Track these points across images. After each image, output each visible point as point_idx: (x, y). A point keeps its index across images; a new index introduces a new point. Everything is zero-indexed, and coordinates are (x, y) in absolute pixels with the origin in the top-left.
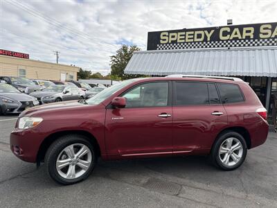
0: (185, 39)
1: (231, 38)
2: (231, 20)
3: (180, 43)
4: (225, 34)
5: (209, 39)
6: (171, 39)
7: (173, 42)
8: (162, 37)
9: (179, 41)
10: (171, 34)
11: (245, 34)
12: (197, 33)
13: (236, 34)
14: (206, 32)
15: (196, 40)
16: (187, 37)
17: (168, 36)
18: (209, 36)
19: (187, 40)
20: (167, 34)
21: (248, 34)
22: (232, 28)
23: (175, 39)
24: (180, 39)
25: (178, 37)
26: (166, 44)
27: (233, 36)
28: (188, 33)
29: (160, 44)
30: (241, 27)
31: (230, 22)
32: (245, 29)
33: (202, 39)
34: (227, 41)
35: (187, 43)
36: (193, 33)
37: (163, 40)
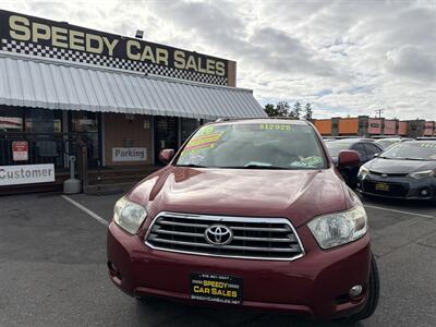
0: (68, 42)
1: (143, 60)
2: (142, 32)
3: (59, 49)
4: (134, 50)
5: (111, 53)
6: (37, 36)
7: (43, 43)
8: (13, 25)
9: (54, 43)
10: (36, 26)
11: (159, 58)
12: (89, 37)
13: (148, 54)
14: (105, 39)
15: (89, 49)
16: (72, 40)
17: (30, 28)
18: (111, 48)
19: (73, 46)
20: (27, 22)
21: (162, 59)
22: (144, 44)
23: (46, 37)
24: (58, 40)
25: (53, 34)
26: (27, 43)
27: (144, 57)
28: (72, 33)
29: (10, 39)
30: (154, 46)
31: (140, 34)
32: (158, 51)
33: (100, 50)
34: (138, 62)
35: (74, 51)
36: (82, 34)
37: (18, 32)
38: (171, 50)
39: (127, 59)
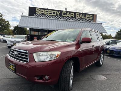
0: (48, 13)
1: (67, 16)
2: (67, 9)
3: (46, 15)
4: (64, 14)
5: (58, 15)
6: (41, 12)
7: (43, 14)
8: (36, 11)
9: (45, 14)
10: (41, 10)
11: (71, 15)
12: (53, 11)
13: (68, 15)
14: (57, 12)
15: (53, 15)
16: (49, 13)
17: (40, 11)
18: (58, 14)
19: (49, 14)
20: (39, 9)
21: (72, 16)
22: (67, 12)
23: (43, 12)
24: (46, 13)
25: (45, 12)
26: (39, 14)
27: (67, 15)
28: (49, 11)
29: (36, 14)
30: (70, 12)
31: (66, 9)
32: (71, 13)
33: (55, 15)
34: (65, 17)
35: (49, 15)
36: (51, 11)
37: (37, 12)
38: (75, 13)
39: (62, 16)
